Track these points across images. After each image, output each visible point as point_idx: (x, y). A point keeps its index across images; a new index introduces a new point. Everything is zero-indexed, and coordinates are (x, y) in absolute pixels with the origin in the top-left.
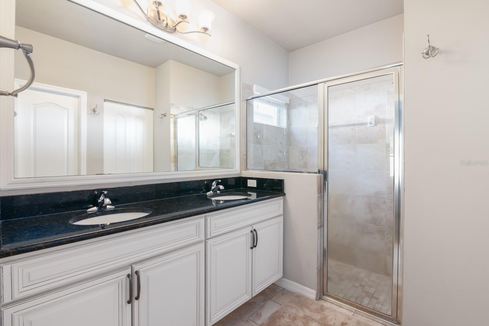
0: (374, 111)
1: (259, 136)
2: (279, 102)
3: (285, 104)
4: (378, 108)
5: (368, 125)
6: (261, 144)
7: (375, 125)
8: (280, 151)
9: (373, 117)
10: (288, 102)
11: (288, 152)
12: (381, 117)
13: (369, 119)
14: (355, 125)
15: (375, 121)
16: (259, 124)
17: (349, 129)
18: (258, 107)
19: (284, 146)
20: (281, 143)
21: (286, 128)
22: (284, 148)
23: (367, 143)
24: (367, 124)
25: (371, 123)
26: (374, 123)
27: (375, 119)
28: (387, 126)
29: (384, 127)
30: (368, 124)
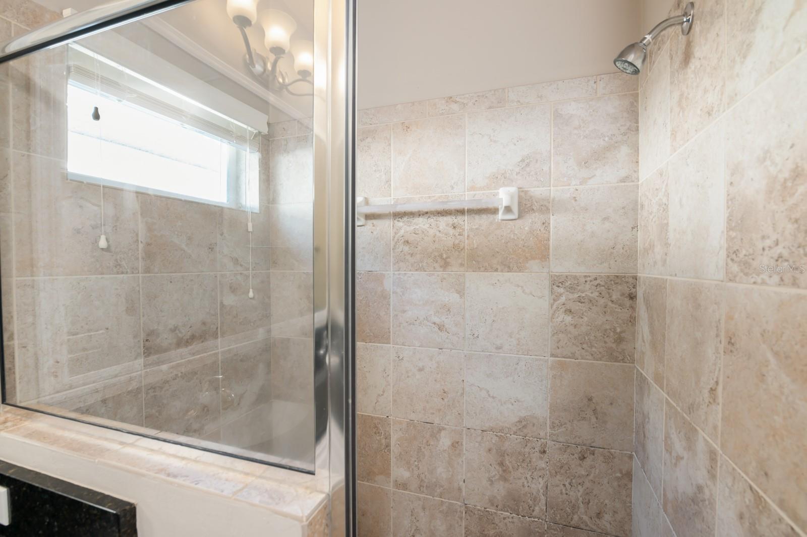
0: (517, 174)
1: (103, 238)
2: (229, 122)
3: (256, 136)
4: (528, 165)
5: (500, 216)
6: (122, 273)
7: (520, 217)
8: (231, 288)
9: (513, 189)
10: (265, 130)
11: (265, 290)
12: (538, 191)
13: (504, 196)
14: (461, 212)
15: (520, 204)
16: (104, 187)
17: (444, 222)
18: (96, 116)
19: (248, 269)
20: (236, 261)
21: (257, 210)
22: (248, 277)
23: (496, 270)
24: (495, 211)
25: (508, 209)
26: (515, 209)
27: (520, 197)
28: (553, 220)
29: (546, 224)
30: (501, 212)
